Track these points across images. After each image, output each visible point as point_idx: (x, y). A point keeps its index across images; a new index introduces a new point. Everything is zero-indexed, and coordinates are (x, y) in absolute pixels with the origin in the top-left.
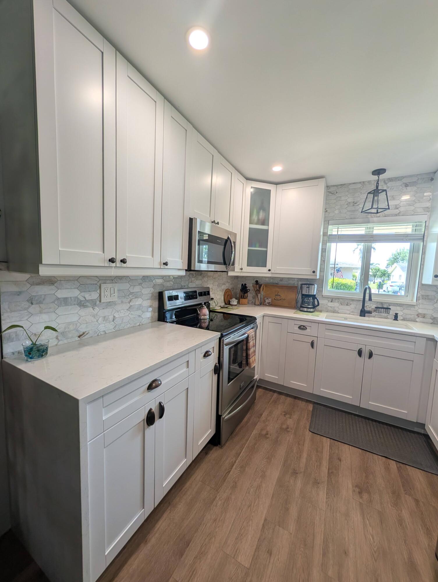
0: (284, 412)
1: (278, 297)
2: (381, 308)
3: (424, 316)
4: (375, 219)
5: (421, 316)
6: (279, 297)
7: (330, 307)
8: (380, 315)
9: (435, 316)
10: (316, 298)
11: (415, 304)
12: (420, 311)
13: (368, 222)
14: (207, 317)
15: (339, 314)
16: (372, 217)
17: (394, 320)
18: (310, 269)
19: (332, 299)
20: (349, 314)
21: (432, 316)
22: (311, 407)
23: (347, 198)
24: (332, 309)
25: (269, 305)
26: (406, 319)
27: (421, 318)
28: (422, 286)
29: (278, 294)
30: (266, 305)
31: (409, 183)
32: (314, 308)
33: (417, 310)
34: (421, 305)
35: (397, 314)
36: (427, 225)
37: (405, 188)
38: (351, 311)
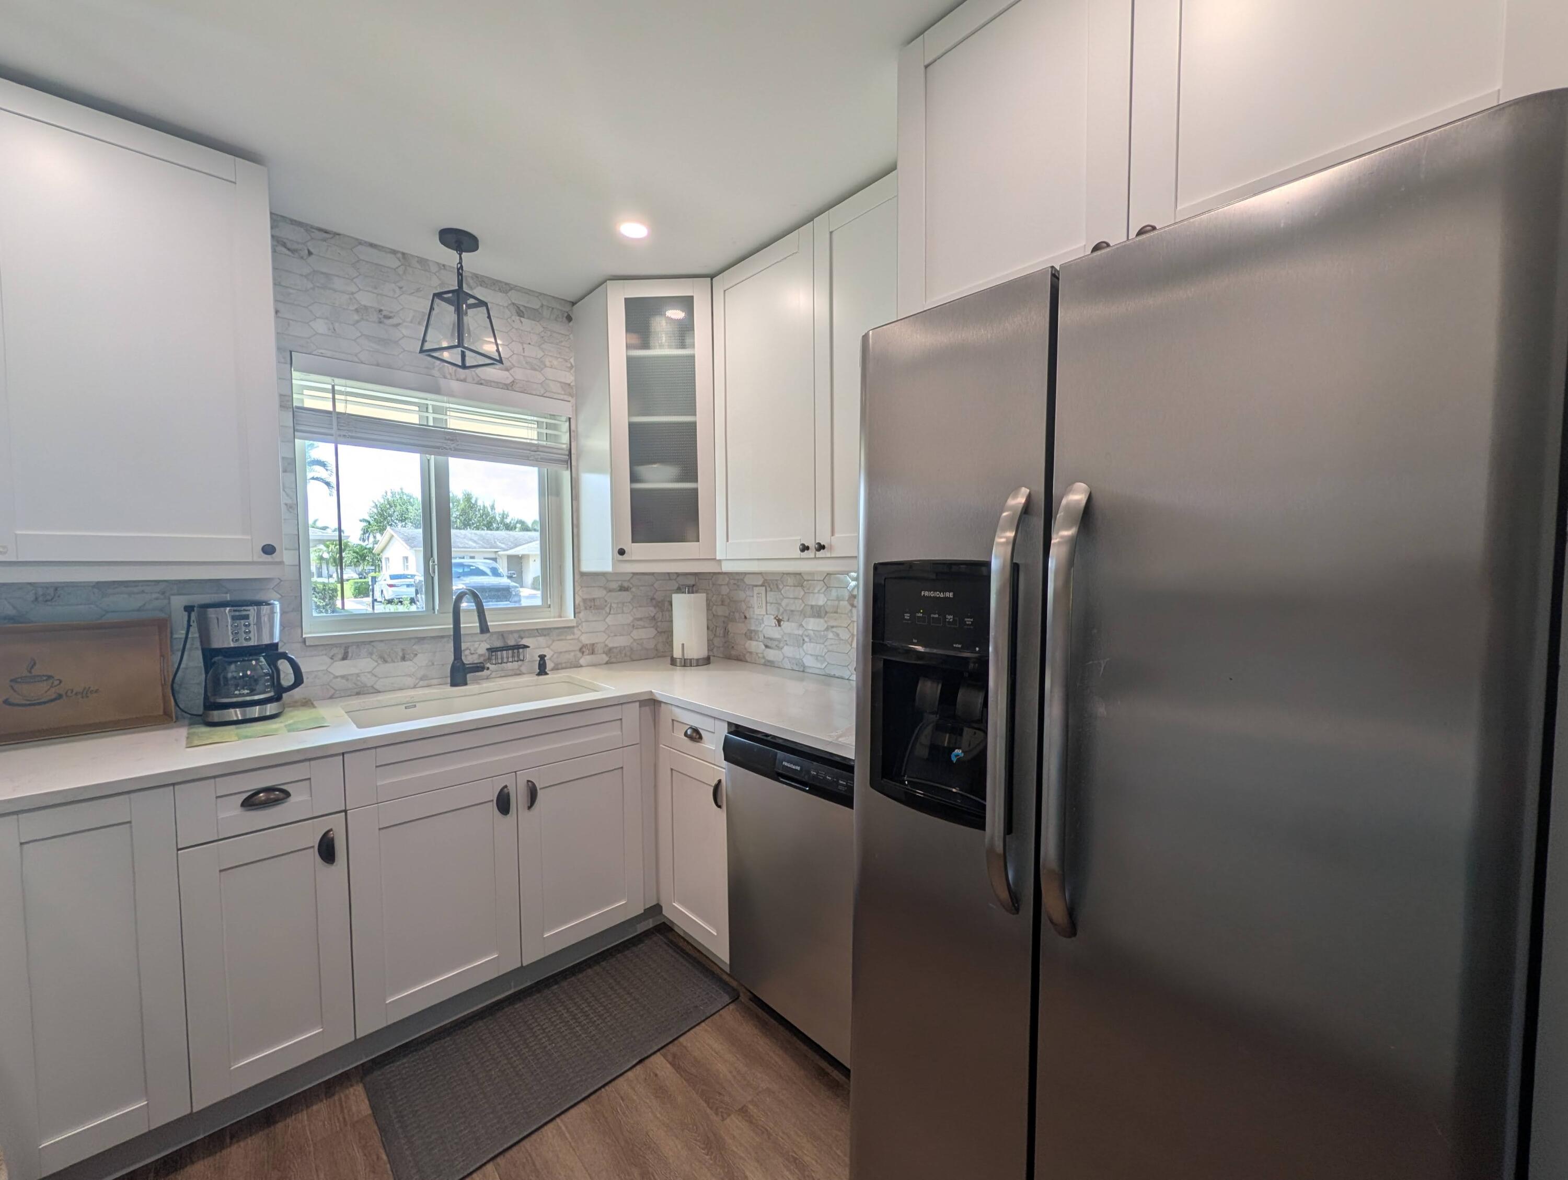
2: (501, 649)
3: (591, 650)
4: (455, 385)
5: (587, 651)
7: (343, 677)
8: (503, 671)
9: (611, 645)
10: (284, 656)
11: (572, 625)
12: (586, 639)
13: (436, 391)
15: (380, 697)
17: (539, 674)
18: (243, 537)
19: (344, 649)
20: (415, 687)
21: (606, 646)
23: (354, 289)
24: (350, 685)
26: (560, 666)
27: (588, 654)
28: (583, 578)
31: (525, 306)
32: (277, 698)
33: (578, 639)
34: (584, 624)
35: (542, 657)
36: (573, 427)
37: (517, 318)
38: (421, 673)
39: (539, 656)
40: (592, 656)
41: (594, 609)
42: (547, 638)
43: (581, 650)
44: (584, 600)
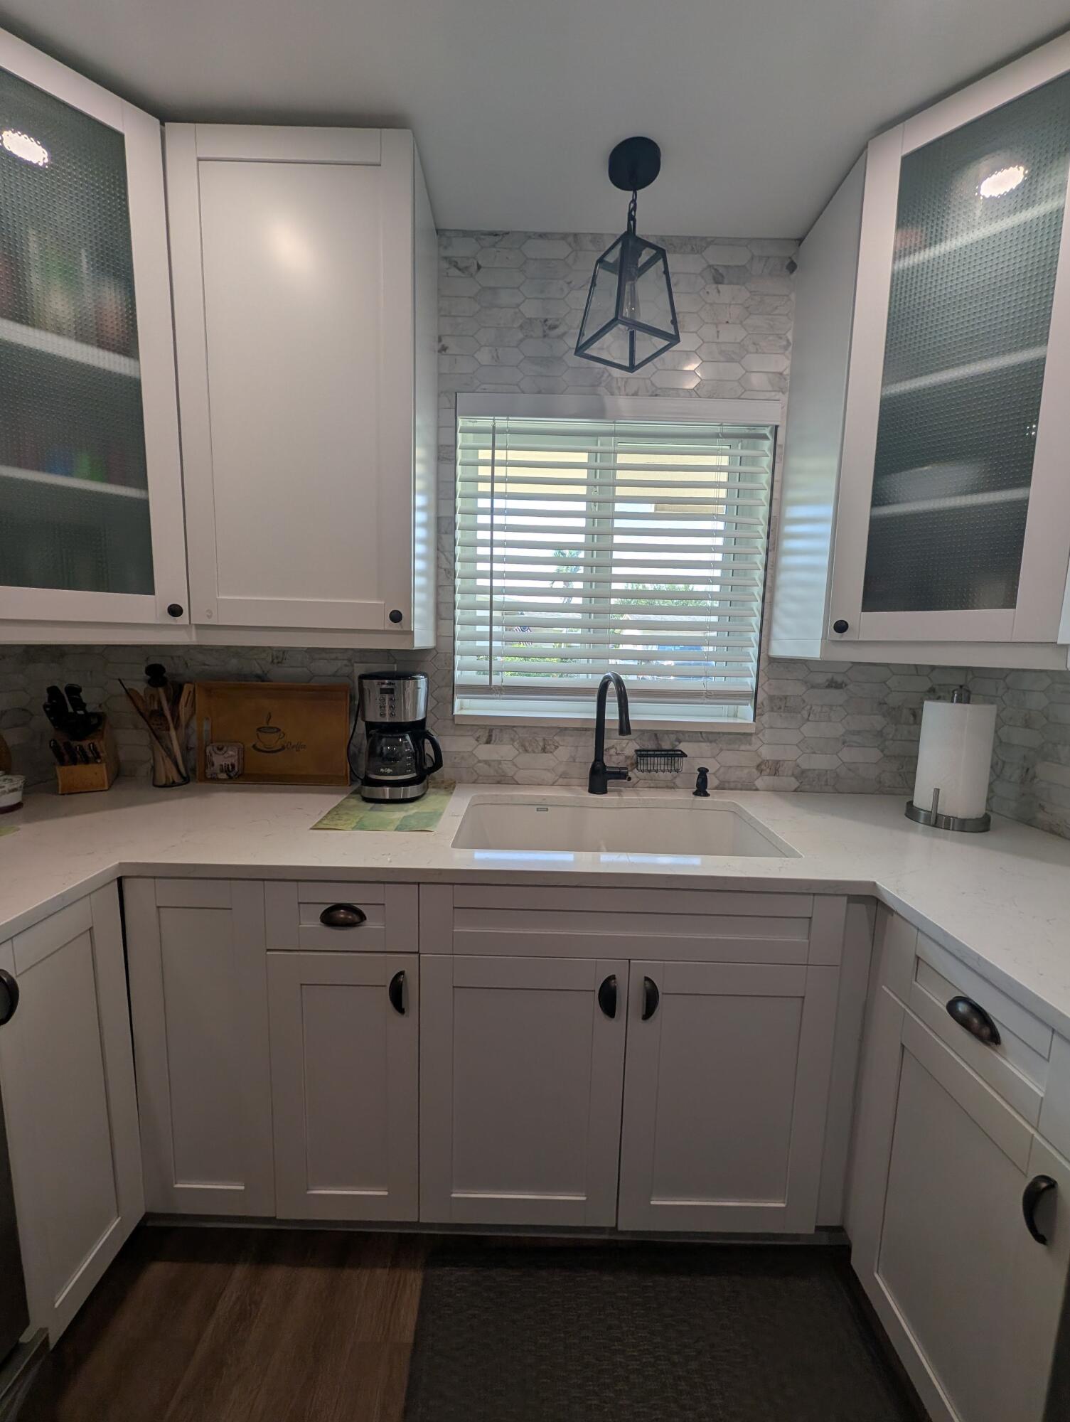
1: (272, 739)
2: (653, 753)
3: (775, 768)
4: (623, 403)
5: (768, 770)
6: (275, 736)
7: (486, 762)
8: (652, 782)
9: (805, 766)
10: (428, 736)
11: (751, 730)
12: (767, 753)
13: (601, 413)
16: (612, 394)
17: (696, 794)
18: (381, 602)
19: (490, 732)
20: (553, 785)
21: (798, 766)
23: (519, 299)
24: (492, 772)
26: (727, 786)
27: (769, 775)
31: (727, 267)
32: (419, 781)
33: (757, 751)
34: (767, 731)
35: (703, 772)
37: (712, 288)
38: (561, 769)
39: (699, 770)
40: (776, 777)
41: (784, 712)
42: (714, 744)
43: (759, 767)
44: (771, 698)
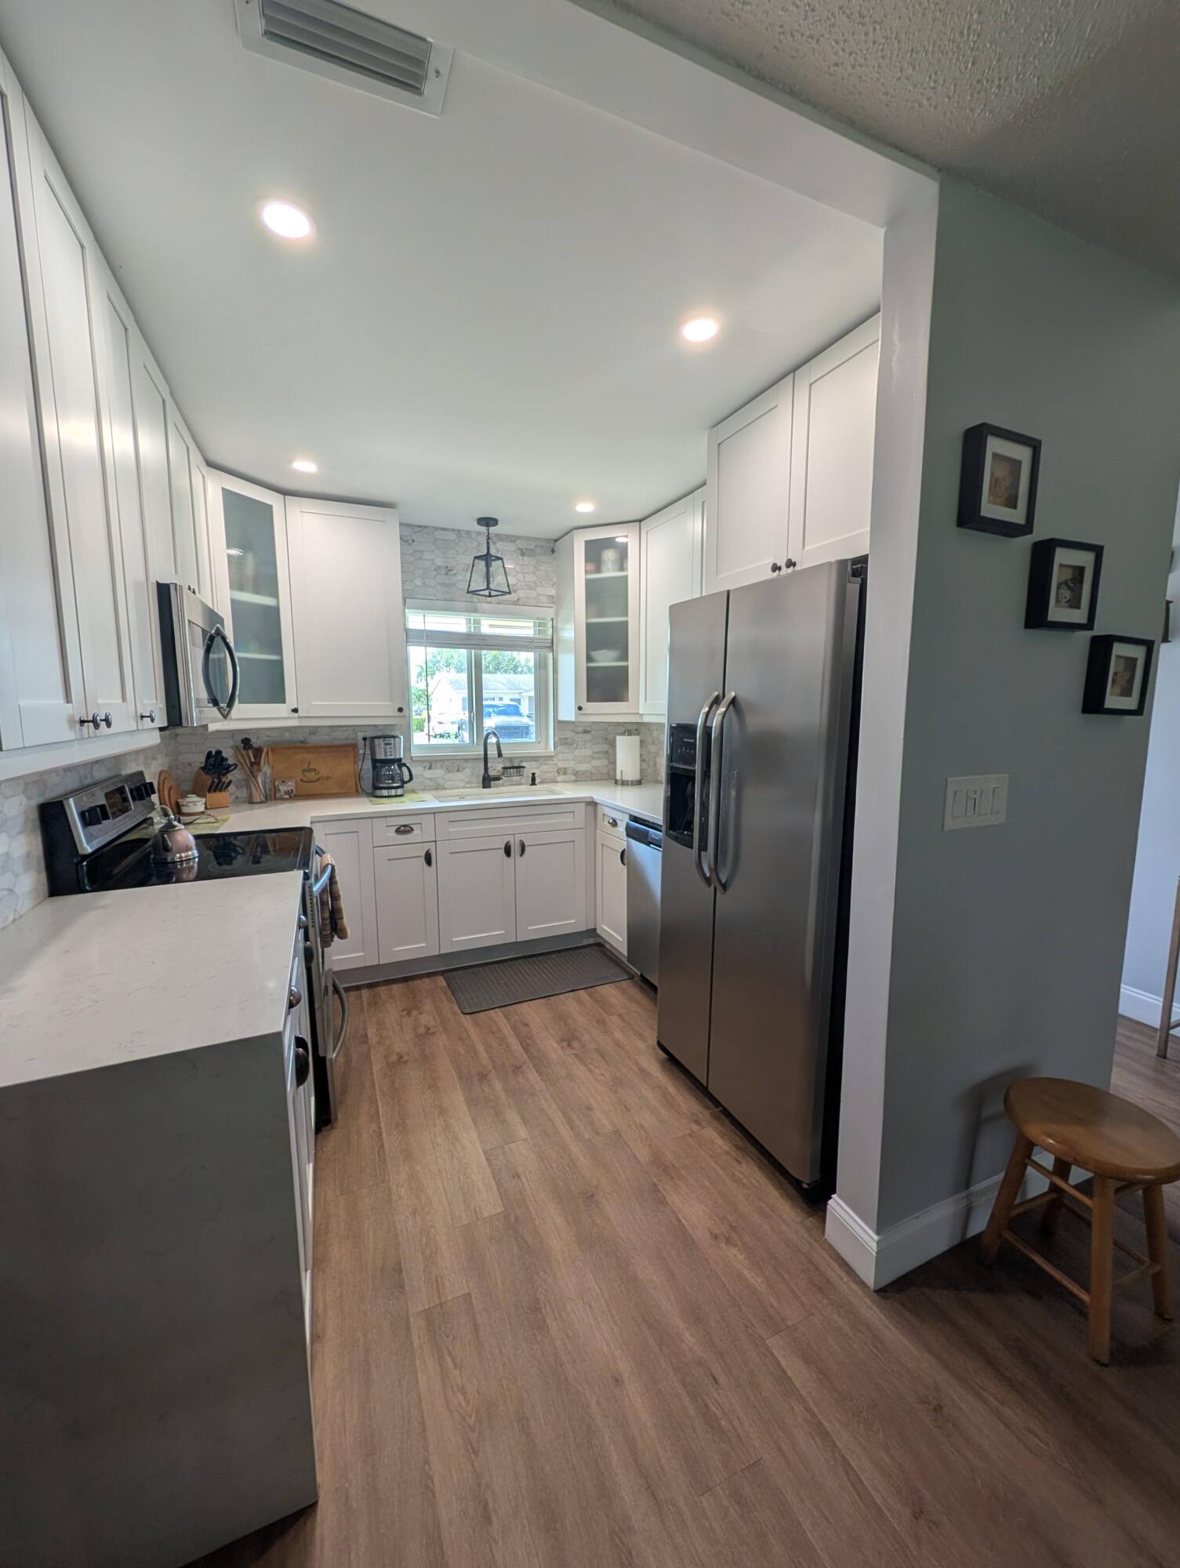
0: (404, 1010)
1: (311, 776)
2: (510, 768)
3: (565, 771)
4: (485, 606)
5: (562, 773)
6: (313, 774)
7: (430, 779)
8: (511, 781)
9: (578, 770)
10: (405, 765)
11: (553, 754)
12: (561, 765)
13: (475, 611)
14: (193, 854)
15: (449, 791)
16: (480, 602)
17: (532, 785)
18: (391, 703)
19: (430, 763)
20: (464, 788)
21: (574, 770)
22: (441, 981)
23: (434, 557)
24: (433, 784)
25: (291, 797)
26: (545, 780)
28: (560, 725)
29: (311, 767)
30: (282, 799)
31: (525, 549)
32: (401, 787)
33: (556, 764)
34: (560, 754)
35: (533, 774)
36: (554, 625)
37: (521, 558)
38: (466, 780)
40: (566, 776)
41: (567, 745)
42: (537, 762)
43: (558, 772)
44: (560, 739)
